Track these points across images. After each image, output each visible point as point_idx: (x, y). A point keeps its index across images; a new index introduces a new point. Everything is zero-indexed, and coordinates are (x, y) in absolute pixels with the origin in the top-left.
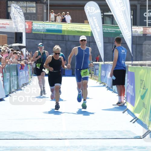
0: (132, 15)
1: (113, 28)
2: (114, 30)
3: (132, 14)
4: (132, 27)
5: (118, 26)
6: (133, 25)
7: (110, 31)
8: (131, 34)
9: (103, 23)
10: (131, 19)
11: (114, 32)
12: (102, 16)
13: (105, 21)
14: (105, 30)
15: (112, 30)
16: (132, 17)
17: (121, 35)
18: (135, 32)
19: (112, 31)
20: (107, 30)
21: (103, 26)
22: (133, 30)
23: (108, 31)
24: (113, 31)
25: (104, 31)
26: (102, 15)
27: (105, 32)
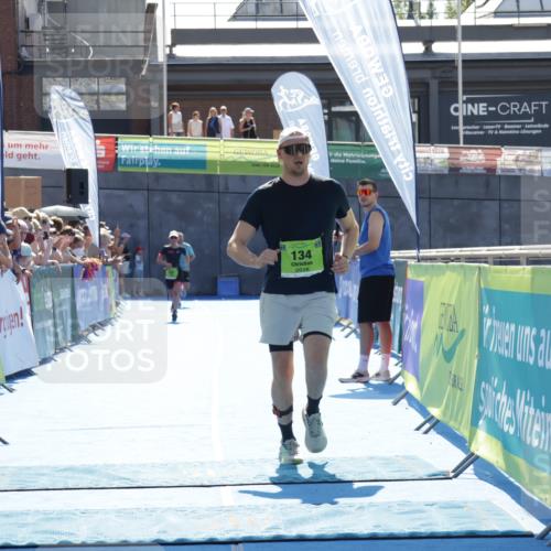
0: (414, 112)
1: (360, 152)
2: (363, 156)
3: (416, 108)
4: (417, 149)
5: (373, 146)
6: (419, 142)
7: (351, 162)
8: (413, 168)
9: (330, 137)
10: (413, 124)
11: (363, 162)
12: (326, 117)
13: (334, 131)
14: (336, 158)
15: (356, 158)
16: (415, 117)
17: (383, 171)
18: (425, 163)
19: (354, 161)
20: (342, 158)
21: (328, 145)
22: (417, 155)
23: (343, 161)
24: (358, 161)
25: (333, 161)
26: (324, 114)
27: (335, 164)
